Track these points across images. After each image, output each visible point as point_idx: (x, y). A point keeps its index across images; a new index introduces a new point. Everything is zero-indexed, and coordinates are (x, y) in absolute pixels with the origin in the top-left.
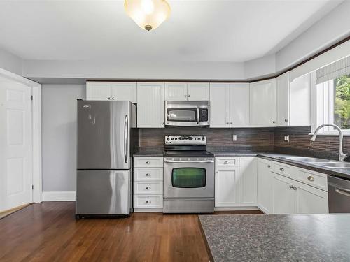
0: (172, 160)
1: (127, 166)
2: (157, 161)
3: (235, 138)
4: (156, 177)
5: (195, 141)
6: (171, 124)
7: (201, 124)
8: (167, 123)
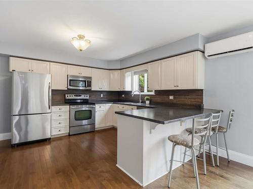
0: (75, 107)
4: (65, 116)
5: (83, 97)
6: (71, 88)
7: (88, 88)
8: (69, 87)
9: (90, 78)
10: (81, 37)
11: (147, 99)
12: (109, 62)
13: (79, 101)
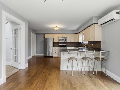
0: (60, 48)
1: (52, 48)
2: (57, 48)
3: (72, 44)
4: (57, 50)
5: (64, 44)
6: (60, 41)
7: (65, 41)
8: (59, 41)
9: (66, 38)
10: (56, 27)
11: (86, 46)
12: (73, 31)
13: (61, 46)
